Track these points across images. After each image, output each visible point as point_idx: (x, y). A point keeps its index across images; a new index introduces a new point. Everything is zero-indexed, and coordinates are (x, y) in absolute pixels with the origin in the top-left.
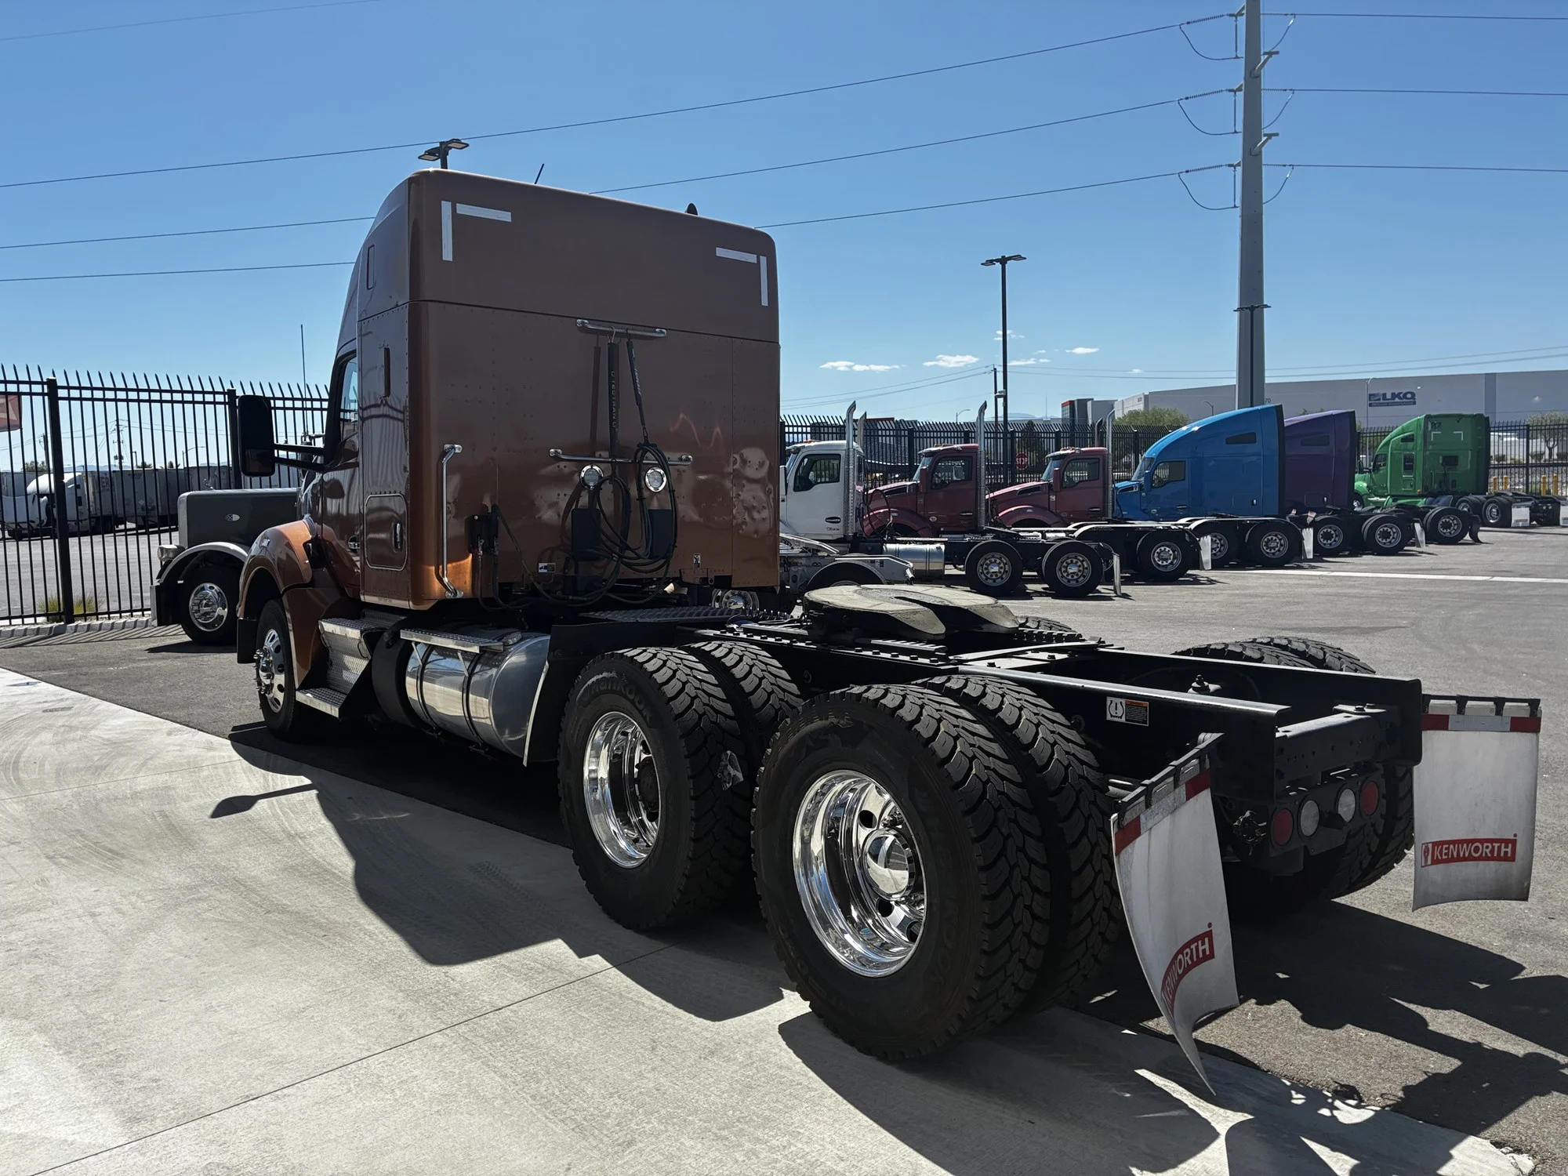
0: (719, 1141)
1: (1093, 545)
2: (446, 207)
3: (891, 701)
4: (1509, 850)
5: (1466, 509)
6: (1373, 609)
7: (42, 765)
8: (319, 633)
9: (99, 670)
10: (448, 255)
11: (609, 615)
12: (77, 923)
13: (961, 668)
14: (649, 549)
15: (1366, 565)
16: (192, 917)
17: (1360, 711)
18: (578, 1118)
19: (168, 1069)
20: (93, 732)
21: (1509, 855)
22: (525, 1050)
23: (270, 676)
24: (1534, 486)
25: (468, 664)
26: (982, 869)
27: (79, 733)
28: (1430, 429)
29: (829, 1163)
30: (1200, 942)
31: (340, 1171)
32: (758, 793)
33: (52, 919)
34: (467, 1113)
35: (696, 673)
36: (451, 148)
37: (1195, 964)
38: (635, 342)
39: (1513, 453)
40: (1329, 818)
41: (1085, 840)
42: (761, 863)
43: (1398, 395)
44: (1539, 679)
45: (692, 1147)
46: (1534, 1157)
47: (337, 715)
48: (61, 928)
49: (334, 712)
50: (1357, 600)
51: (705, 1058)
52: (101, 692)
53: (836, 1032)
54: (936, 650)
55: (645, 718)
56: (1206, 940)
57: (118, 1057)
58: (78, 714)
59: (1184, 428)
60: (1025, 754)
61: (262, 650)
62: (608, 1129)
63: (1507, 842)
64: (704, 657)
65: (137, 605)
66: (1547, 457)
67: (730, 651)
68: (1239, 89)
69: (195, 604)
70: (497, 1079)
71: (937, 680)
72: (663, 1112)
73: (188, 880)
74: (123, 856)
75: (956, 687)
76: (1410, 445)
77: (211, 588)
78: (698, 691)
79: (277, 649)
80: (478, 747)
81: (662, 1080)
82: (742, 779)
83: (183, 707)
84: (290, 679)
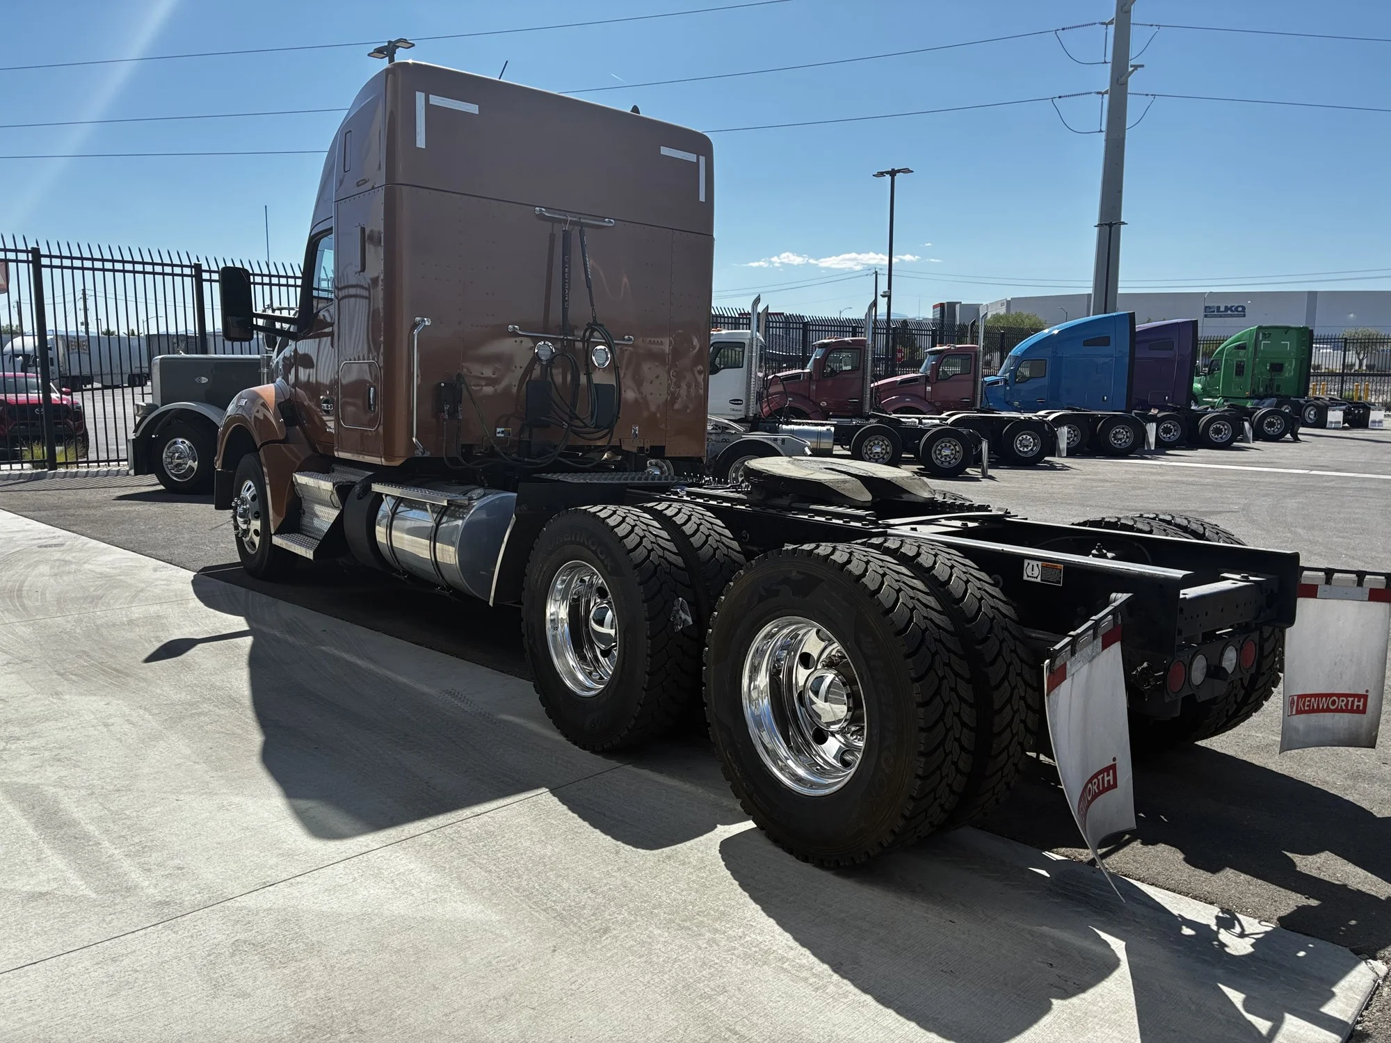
0: (683, 931)
1: (965, 431)
2: (420, 97)
3: (840, 557)
4: (1361, 704)
5: (1287, 411)
6: (1208, 495)
7: (43, 594)
8: (293, 484)
9: (84, 512)
10: (421, 142)
11: (561, 477)
12: (91, 731)
13: (889, 531)
14: (594, 420)
15: (1200, 457)
16: (196, 729)
17: (1246, 579)
18: (558, 908)
19: (190, 858)
20: (87, 566)
21: (1361, 708)
22: (505, 850)
23: (247, 522)
24: (1347, 393)
25: (435, 516)
26: (920, 705)
27: (74, 566)
28: (1261, 338)
29: (780, 952)
30: (1106, 774)
31: (354, 948)
32: (711, 634)
33: (69, 728)
34: (460, 901)
35: (651, 529)
36: (398, 47)
37: (1101, 793)
38: (585, 229)
39: (1327, 363)
40: (1215, 671)
41: (1006, 684)
42: (710, 693)
43: (1232, 307)
44: (1357, 559)
45: (660, 935)
46: (1387, 963)
47: (311, 557)
48: (78, 735)
49: (309, 554)
50: (1194, 487)
51: (663, 862)
52: (89, 532)
53: (777, 842)
54: (867, 515)
55: (606, 567)
56: (1111, 772)
57: (144, 848)
58: (71, 550)
59: (1046, 331)
60: (956, 607)
61: (239, 499)
62: (585, 919)
63: (1359, 696)
64: (658, 515)
65: (113, 456)
66: (1357, 368)
67: (680, 510)
68: (1111, 23)
69: (169, 457)
70: (483, 873)
71: (875, 541)
72: (631, 905)
73: (189, 697)
74: (128, 675)
75: (894, 547)
76: (1242, 352)
77: (183, 442)
78: (653, 545)
79: (253, 498)
80: (443, 589)
81: (628, 879)
82: (691, 623)
83: (164, 547)
84: (265, 525)
